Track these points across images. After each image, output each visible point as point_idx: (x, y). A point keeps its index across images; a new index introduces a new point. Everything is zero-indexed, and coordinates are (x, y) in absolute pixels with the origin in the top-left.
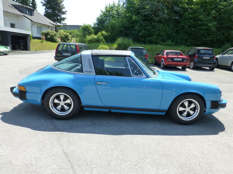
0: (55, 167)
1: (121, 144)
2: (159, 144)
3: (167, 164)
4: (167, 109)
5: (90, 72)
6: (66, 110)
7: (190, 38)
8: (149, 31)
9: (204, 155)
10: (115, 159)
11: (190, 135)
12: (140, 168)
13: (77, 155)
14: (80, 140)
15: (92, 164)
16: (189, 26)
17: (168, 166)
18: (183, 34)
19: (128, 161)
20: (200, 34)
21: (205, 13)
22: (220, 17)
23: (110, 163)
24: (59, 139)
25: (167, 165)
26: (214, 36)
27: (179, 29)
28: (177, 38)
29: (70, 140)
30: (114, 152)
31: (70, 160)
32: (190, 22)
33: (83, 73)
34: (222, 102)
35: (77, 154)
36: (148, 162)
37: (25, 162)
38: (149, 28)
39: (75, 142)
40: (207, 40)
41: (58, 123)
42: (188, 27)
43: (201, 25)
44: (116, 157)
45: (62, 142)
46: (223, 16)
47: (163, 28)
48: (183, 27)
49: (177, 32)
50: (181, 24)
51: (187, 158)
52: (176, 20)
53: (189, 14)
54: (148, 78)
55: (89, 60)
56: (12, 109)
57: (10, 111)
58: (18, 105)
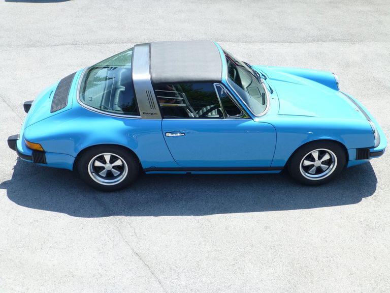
0: (131, 275)
1: (211, 232)
2: (266, 228)
4: (283, 166)
5: (152, 114)
6: (115, 175)
10: (206, 257)
12: (239, 268)
13: (154, 256)
14: (150, 230)
15: (177, 268)
17: (275, 264)
19: (223, 260)
23: (199, 264)
24: (119, 230)
25: (274, 262)
29: (136, 231)
30: (203, 246)
31: (147, 264)
33: (140, 117)
34: (375, 149)
35: (153, 254)
36: (250, 259)
37: (90, 272)
39: (145, 235)
44: (207, 255)
45: (126, 236)
51: (303, 250)
54: (253, 119)
55: (148, 92)
56: (13, 171)
57: (13, 177)
58: (17, 161)
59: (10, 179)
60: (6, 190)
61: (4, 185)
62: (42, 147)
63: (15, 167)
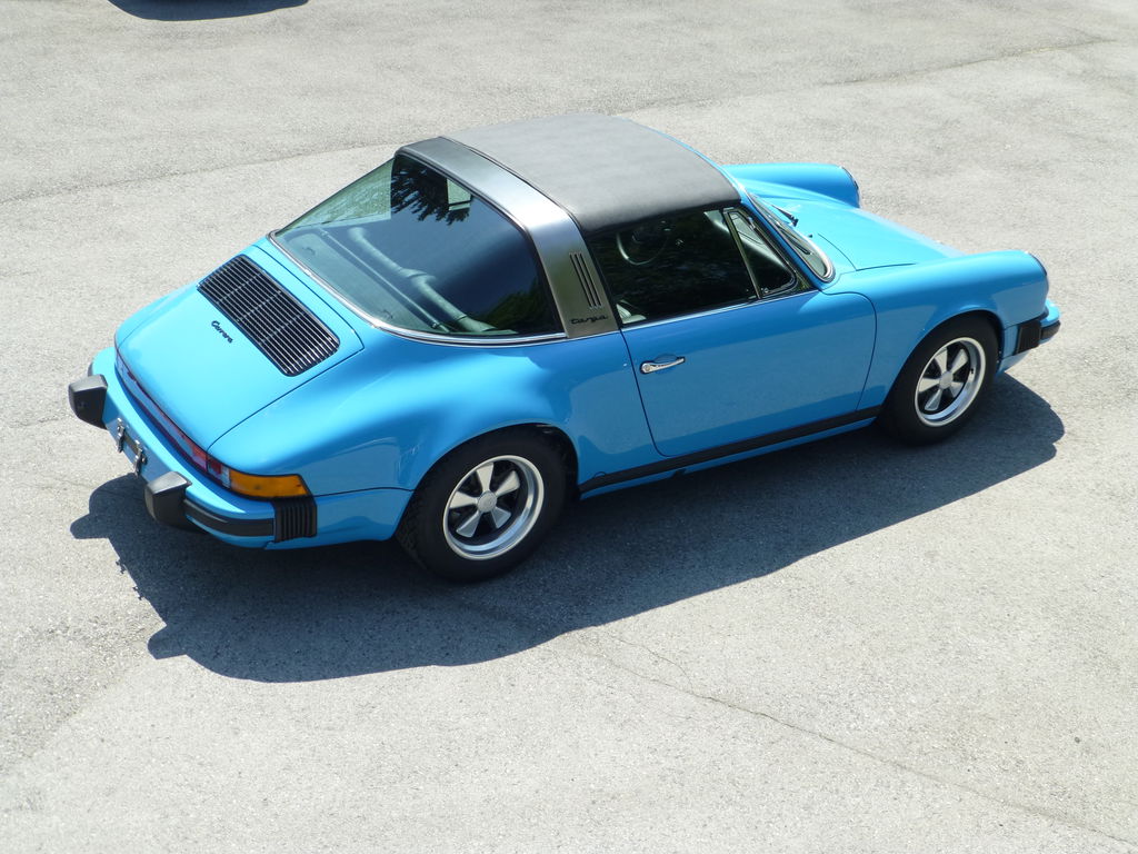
3: (1012, 615)
4: (881, 403)
6: (498, 526)
9: (1076, 551)
11: (986, 486)
12: (959, 653)
17: (1021, 620)
33: (564, 334)
34: (1048, 319)
36: (964, 629)
41: (494, 595)
54: (820, 290)
55: (575, 260)
56: (146, 604)
57: (165, 619)
58: (126, 572)
59: (163, 625)
60: (185, 656)
61: (160, 646)
62: (303, 483)
63: (143, 591)
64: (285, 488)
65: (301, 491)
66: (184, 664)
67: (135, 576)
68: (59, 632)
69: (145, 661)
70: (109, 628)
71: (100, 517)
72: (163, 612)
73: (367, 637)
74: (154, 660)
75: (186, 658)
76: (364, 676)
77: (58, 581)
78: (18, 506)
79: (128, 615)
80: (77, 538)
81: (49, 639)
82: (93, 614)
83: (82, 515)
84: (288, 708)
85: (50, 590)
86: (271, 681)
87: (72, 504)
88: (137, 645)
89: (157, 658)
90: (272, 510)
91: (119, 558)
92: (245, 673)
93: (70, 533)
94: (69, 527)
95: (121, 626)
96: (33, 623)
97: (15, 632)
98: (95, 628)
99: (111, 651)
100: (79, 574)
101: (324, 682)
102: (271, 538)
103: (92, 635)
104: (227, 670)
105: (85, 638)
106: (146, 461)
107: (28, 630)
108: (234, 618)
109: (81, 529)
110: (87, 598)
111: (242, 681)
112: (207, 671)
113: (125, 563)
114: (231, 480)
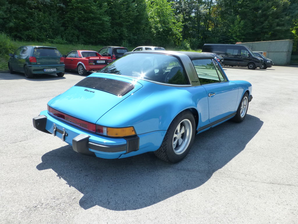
7: (82, 34)
8: (24, 20)
16: (80, 19)
18: (72, 28)
20: (94, 29)
21: (96, 4)
22: (111, 11)
26: (109, 33)
27: (66, 22)
28: (65, 34)
32: (80, 13)
38: (24, 16)
40: (103, 37)
42: (78, 20)
43: (93, 19)
46: (113, 11)
47: (45, 18)
48: (72, 19)
49: (64, 25)
50: (68, 15)
52: (61, 8)
53: (78, 3)
54: (229, 82)
56: (73, 189)
57: (82, 193)
58: (61, 178)
59: (82, 195)
60: (97, 206)
61: (85, 204)
62: (134, 130)
63: (70, 184)
64: (128, 132)
65: (133, 133)
66: (97, 209)
67: (65, 179)
68: (39, 206)
69: (80, 211)
70: (60, 201)
71: (47, 163)
72: (81, 190)
73: (158, 185)
74: (84, 210)
75: (97, 207)
76: (167, 199)
77: (35, 186)
78: (14, 163)
79: (67, 194)
80: (39, 170)
81: (35, 210)
82: (52, 196)
83: (40, 163)
84: (149, 219)
85: (32, 190)
86: (136, 209)
87: (35, 160)
88: (74, 205)
89: (85, 209)
90: (126, 141)
91: (57, 174)
92: (124, 208)
93: (37, 169)
94: (36, 167)
95: (65, 199)
96: (26, 205)
97: (18, 210)
98: (55, 201)
99: (64, 210)
100: (43, 182)
101: (156, 204)
102: (125, 152)
103: (54, 205)
104: (116, 208)
105: (51, 207)
106: (67, 135)
107: (24, 208)
108: (108, 187)
109: (40, 167)
110: (48, 190)
111: (125, 211)
112: (108, 210)
113: (60, 175)
114: (107, 132)
